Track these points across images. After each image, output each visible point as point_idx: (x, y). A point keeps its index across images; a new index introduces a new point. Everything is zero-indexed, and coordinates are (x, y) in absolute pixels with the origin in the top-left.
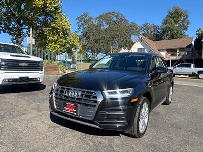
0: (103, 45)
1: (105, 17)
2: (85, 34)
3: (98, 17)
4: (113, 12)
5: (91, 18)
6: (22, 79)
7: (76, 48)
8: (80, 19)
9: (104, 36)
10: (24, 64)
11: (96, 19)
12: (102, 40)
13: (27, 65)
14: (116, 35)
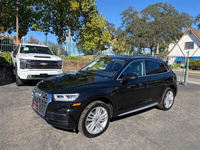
0: (146, 40)
1: (151, 10)
2: (128, 29)
3: (143, 11)
4: (161, 3)
5: (136, 13)
6: (42, 75)
7: (109, 46)
8: (124, 14)
9: (148, 30)
10: (43, 64)
11: (141, 12)
12: (146, 35)
13: (46, 64)
14: (162, 29)
